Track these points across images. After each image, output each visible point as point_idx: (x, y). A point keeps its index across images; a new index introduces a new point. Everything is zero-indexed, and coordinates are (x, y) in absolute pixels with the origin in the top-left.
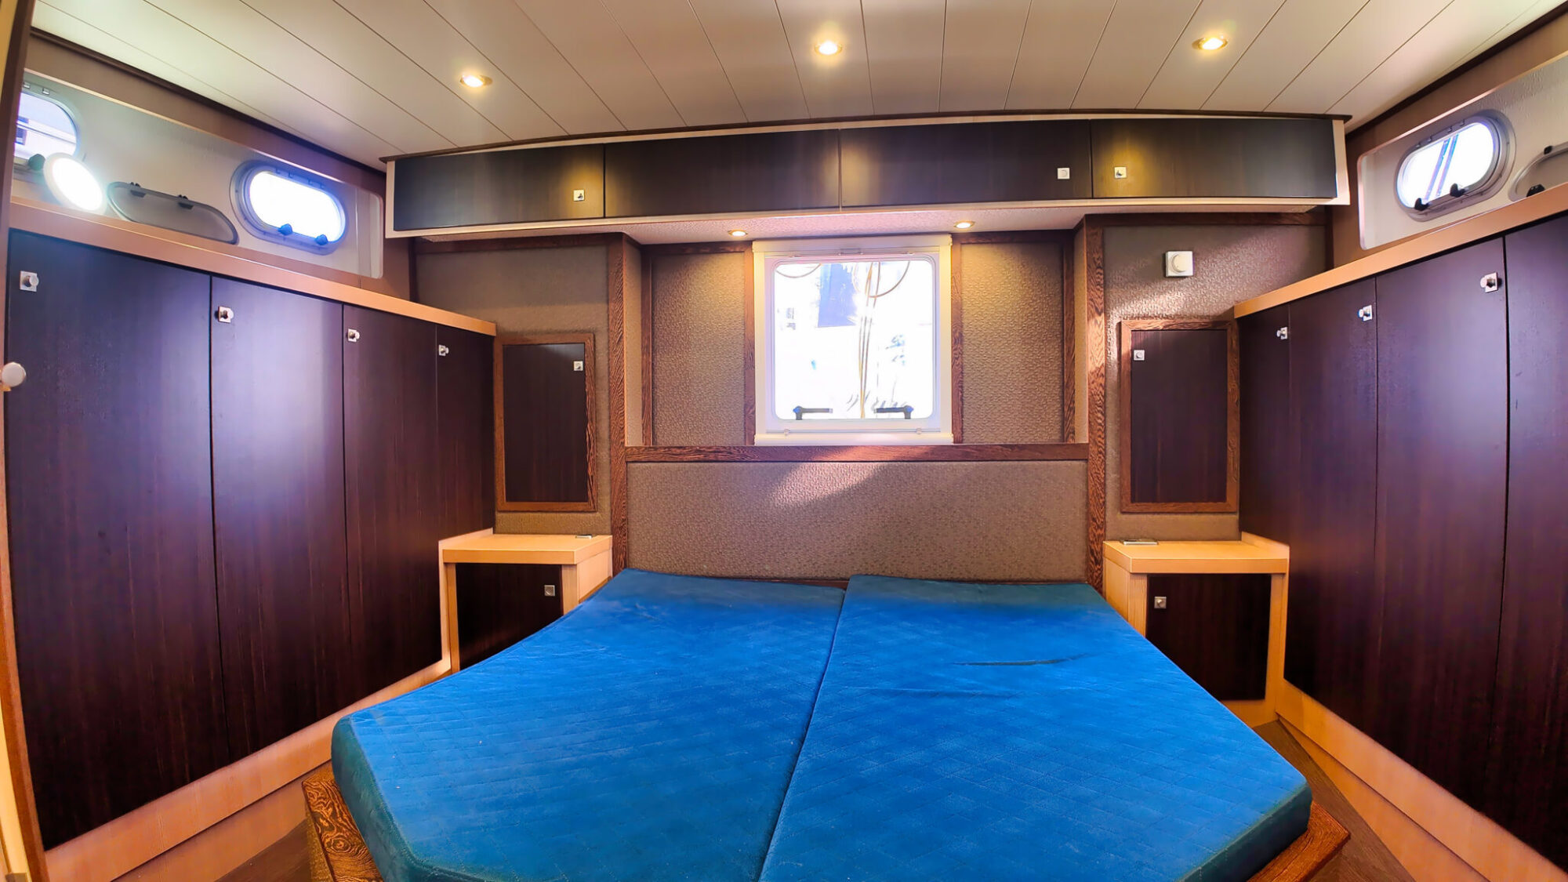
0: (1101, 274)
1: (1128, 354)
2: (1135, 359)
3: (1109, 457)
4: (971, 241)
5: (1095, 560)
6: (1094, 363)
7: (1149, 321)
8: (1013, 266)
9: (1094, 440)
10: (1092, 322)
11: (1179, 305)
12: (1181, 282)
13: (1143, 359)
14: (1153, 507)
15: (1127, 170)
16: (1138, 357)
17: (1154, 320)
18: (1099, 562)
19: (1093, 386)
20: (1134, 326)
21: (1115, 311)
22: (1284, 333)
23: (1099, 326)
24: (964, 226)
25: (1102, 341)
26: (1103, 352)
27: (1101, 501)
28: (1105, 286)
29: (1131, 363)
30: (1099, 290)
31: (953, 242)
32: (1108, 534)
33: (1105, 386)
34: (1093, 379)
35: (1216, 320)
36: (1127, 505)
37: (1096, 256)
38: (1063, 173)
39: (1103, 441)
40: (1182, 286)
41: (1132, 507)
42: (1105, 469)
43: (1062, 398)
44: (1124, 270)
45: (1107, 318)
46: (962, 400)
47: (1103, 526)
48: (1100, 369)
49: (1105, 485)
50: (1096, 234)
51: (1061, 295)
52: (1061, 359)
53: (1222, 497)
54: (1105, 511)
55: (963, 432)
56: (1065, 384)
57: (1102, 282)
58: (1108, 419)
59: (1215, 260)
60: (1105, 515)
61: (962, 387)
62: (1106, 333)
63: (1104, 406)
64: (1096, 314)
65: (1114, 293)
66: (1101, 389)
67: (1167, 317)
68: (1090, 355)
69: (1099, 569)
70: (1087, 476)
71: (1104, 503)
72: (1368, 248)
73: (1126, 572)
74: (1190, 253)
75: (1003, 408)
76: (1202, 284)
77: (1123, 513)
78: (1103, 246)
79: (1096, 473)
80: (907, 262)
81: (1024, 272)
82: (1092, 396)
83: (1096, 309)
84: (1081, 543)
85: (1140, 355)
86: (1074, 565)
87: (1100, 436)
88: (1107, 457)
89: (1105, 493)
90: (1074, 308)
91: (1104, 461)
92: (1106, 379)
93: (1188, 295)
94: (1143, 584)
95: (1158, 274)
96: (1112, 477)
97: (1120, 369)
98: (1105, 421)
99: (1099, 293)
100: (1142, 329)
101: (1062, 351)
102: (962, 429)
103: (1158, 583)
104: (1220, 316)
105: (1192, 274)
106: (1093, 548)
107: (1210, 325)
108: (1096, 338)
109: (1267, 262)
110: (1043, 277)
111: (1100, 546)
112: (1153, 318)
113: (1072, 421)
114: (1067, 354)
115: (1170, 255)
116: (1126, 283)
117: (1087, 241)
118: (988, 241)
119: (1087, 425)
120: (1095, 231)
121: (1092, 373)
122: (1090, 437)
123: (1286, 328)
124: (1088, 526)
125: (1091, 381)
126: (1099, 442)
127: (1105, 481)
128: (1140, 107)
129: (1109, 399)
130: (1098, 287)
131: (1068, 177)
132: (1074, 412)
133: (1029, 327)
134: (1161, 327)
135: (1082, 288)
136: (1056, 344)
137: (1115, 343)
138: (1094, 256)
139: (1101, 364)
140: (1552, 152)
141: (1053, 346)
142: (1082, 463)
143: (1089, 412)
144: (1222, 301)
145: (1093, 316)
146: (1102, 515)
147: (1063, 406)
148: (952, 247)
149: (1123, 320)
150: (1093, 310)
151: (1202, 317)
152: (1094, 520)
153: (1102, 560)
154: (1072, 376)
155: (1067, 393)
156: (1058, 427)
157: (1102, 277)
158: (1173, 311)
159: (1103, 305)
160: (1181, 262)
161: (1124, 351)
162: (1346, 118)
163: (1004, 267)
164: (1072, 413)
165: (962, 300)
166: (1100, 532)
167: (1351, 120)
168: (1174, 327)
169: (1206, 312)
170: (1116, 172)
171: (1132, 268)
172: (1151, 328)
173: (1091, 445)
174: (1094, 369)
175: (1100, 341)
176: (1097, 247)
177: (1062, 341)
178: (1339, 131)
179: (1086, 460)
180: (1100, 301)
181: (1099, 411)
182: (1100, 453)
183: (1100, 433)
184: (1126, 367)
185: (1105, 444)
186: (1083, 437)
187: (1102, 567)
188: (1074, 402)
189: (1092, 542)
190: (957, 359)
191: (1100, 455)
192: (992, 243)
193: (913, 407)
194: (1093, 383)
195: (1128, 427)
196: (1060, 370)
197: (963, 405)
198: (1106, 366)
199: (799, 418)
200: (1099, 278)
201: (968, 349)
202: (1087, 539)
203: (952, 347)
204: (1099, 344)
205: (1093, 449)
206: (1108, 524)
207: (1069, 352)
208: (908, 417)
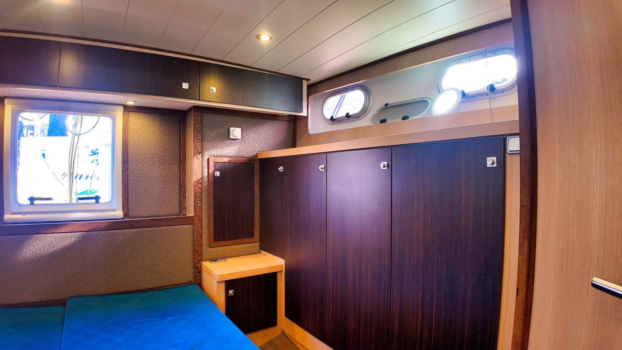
0: (200, 135)
1: (212, 173)
2: (215, 176)
3: (204, 222)
4: (133, 110)
5: (198, 271)
6: (196, 177)
7: (222, 158)
8: (155, 126)
9: (197, 214)
10: (196, 157)
11: (235, 152)
12: (236, 141)
13: (219, 176)
14: (223, 243)
15: (216, 88)
16: (216, 175)
17: (224, 158)
18: (200, 272)
19: (196, 188)
20: (215, 160)
21: (206, 153)
22: (281, 169)
23: (199, 160)
24: (131, 103)
25: (200, 167)
26: (201, 172)
27: (200, 243)
28: (202, 141)
29: (214, 178)
30: (199, 142)
31: (124, 110)
32: (204, 258)
33: (202, 188)
34: (196, 185)
35: (250, 159)
36: (212, 244)
37: (198, 126)
38: (185, 86)
39: (201, 215)
40: (236, 143)
41: (214, 244)
42: (202, 228)
43: (180, 191)
44: (211, 134)
45: (203, 156)
46: (128, 193)
47: (201, 255)
48: (199, 180)
49: (202, 235)
50: (198, 115)
51: (179, 142)
52: (179, 173)
53: (253, 236)
54: (202, 248)
55: (128, 210)
56: (181, 185)
57: (201, 139)
58: (203, 204)
59: (250, 133)
60: (202, 249)
61: (127, 186)
62: (202, 163)
63: (201, 198)
64: (197, 154)
65: (206, 144)
66: (200, 190)
67: (230, 157)
68: (194, 174)
69: (200, 275)
70: (193, 231)
71: (202, 244)
72: (311, 134)
73: (215, 281)
74: (240, 129)
75: (150, 197)
76: (245, 143)
77: (210, 247)
78: (201, 121)
79: (198, 230)
80: (98, 117)
81: (161, 129)
82: (195, 193)
83: (198, 151)
84: (191, 264)
85: (218, 174)
86: (188, 275)
87: (199, 212)
88: (203, 222)
89: (202, 239)
90: (186, 148)
91: (201, 224)
92: (202, 185)
93: (239, 147)
94: (223, 286)
95: (226, 136)
96: (205, 231)
97: (208, 180)
98: (201, 205)
99: (199, 144)
100: (219, 162)
101: (180, 169)
102: (128, 209)
103: (230, 284)
104: (252, 157)
105: (240, 138)
106: (197, 266)
107: (248, 161)
108: (197, 165)
109: (271, 135)
110: (170, 132)
111: (200, 264)
112: (223, 157)
113: (185, 203)
114: (182, 171)
115: (232, 129)
116: (212, 140)
117: (194, 119)
118: (143, 111)
119: (193, 207)
120: (198, 114)
121: (196, 182)
122: (194, 213)
123: (282, 167)
124: (194, 255)
125: (195, 186)
126: (199, 215)
127: (202, 233)
128: (224, 60)
129: (204, 194)
130: (199, 141)
131: (188, 88)
132: (186, 198)
133: (164, 156)
134: (227, 161)
135: (191, 140)
136: (177, 166)
137: (206, 168)
138: (197, 126)
139: (199, 178)
140: (388, 106)
141: (175, 166)
142: (191, 226)
143: (194, 201)
144: (253, 150)
145: (196, 155)
146: (201, 250)
147: (180, 195)
148: (123, 112)
149: (210, 157)
150: (196, 152)
151: (245, 157)
152: (197, 252)
153: (201, 271)
154: (184, 181)
155: (182, 189)
156: (178, 206)
157: (201, 136)
158: (232, 154)
159: (201, 150)
160: (236, 132)
161: (211, 171)
162: (308, 80)
163: (151, 125)
164: (184, 199)
165: (128, 141)
166: (200, 258)
167: (310, 81)
168: (233, 161)
169: (246, 156)
170: (211, 89)
171: (215, 133)
172: (222, 162)
173: (195, 217)
174: (196, 180)
175: (199, 167)
176: (199, 122)
177: (180, 164)
178: (305, 84)
179: (193, 224)
180: (199, 148)
181: (199, 200)
182: (199, 220)
183: (199, 211)
184: (211, 179)
185: (202, 216)
186: (191, 213)
187: (201, 274)
188: (186, 194)
189: (196, 263)
190: (125, 171)
191: (199, 221)
192: (145, 113)
193: (100, 196)
194: (196, 187)
195: (212, 207)
196: (179, 178)
197: (128, 196)
198: (202, 179)
199: (32, 204)
200: (199, 136)
201: (131, 167)
202: (194, 262)
203: (122, 165)
204: (199, 168)
205: (196, 219)
206: (203, 254)
207: (183, 169)
208: (97, 202)
